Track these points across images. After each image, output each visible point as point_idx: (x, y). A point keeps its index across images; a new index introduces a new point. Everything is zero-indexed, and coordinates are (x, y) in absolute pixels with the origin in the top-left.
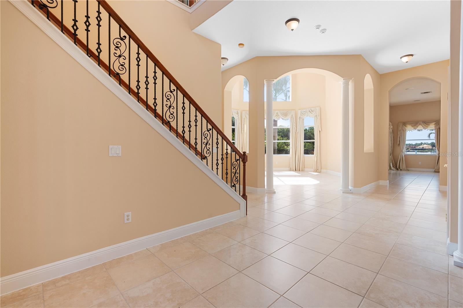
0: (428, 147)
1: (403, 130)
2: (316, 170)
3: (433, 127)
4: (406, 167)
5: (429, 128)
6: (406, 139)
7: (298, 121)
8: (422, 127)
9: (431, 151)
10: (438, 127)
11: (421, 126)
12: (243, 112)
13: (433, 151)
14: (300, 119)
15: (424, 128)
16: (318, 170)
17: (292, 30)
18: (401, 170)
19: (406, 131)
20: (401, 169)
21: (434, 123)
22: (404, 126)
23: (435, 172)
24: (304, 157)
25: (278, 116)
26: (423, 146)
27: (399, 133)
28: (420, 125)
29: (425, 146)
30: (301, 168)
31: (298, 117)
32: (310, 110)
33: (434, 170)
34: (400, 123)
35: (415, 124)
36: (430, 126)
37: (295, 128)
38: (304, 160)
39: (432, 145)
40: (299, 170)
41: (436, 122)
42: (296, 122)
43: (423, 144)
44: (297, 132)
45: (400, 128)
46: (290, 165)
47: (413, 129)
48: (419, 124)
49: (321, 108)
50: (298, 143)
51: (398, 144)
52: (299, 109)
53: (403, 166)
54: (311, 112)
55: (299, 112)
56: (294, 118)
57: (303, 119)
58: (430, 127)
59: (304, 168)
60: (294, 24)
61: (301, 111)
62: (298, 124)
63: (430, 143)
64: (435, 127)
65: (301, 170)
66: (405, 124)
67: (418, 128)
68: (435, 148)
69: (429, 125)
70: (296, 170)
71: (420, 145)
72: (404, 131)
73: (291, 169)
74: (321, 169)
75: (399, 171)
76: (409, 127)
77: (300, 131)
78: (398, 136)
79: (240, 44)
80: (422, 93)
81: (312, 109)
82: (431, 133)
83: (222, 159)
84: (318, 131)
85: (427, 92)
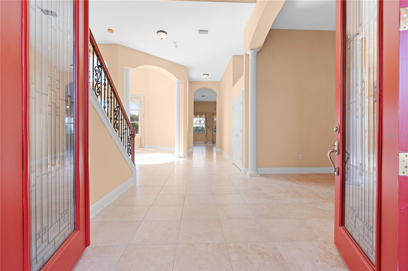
2: (141, 146)
5: (202, 117)
8: (199, 116)
16: (142, 146)
17: (162, 39)
21: (204, 115)
23: (205, 143)
33: (204, 142)
48: (198, 114)
49: (144, 96)
54: (137, 98)
60: (163, 35)
64: (205, 117)
67: (197, 117)
74: (145, 145)
79: (109, 30)
80: (202, 96)
81: (137, 96)
82: (197, 121)
83: (124, 134)
84: (142, 114)
85: (204, 96)
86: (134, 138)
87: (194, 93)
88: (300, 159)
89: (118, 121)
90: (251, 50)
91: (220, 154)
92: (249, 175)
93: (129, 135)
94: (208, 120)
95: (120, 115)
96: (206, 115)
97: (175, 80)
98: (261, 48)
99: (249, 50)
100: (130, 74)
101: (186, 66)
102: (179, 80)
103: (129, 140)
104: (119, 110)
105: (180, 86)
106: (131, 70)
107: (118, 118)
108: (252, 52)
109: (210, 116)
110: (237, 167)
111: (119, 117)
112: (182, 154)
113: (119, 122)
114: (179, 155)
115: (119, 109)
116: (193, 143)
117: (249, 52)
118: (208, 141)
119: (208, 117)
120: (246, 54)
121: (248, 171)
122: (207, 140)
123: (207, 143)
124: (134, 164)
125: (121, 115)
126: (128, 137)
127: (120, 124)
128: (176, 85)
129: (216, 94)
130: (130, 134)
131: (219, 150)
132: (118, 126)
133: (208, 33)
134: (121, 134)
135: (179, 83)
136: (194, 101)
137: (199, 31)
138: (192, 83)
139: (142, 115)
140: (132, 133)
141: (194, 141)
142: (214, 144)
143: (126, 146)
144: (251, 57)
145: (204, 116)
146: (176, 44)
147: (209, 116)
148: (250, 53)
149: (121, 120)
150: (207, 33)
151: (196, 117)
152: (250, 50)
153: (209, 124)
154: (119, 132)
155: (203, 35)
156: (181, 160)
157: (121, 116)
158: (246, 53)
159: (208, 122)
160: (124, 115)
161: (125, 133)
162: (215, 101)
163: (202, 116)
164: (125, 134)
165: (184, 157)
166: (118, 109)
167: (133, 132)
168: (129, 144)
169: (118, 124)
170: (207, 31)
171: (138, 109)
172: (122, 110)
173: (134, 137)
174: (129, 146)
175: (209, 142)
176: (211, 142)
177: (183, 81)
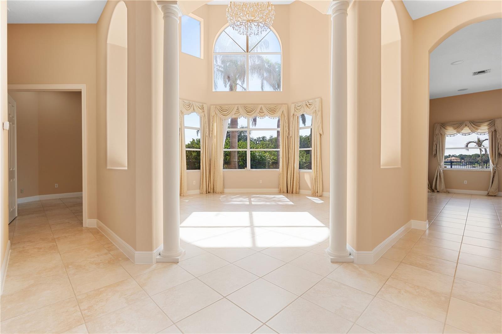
0: (456, 160)
1: (441, 134)
3: (486, 129)
4: (446, 188)
5: (479, 131)
6: (446, 147)
7: (291, 120)
8: (470, 129)
9: (459, 164)
10: (493, 129)
11: (468, 129)
12: (213, 106)
13: (461, 164)
14: (294, 117)
15: (472, 131)
16: (317, 192)
18: (438, 192)
19: (446, 135)
20: (438, 190)
21: (486, 124)
22: (443, 129)
23: (489, 195)
24: (299, 172)
25: (262, 113)
26: (451, 159)
27: (435, 139)
28: (466, 126)
29: (453, 158)
30: (294, 190)
31: (292, 114)
32: (307, 104)
34: (437, 124)
35: (459, 125)
36: (481, 128)
37: (287, 130)
38: (299, 177)
39: (460, 157)
40: (292, 193)
41: (490, 121)
42: (288, 121)
43: (450, 157)
44: (290, 136)
45: (437, 132)
46: (279, 184)
47: (456, 132)
48: (464, 125)
49: (322, 99)
50: (291, 152)
51: (434, 154)
52: (293, 103)
53: (441, 186)
54: (309, 105)
55: (293, 106)
56: (286, 115)
57: (298, 117)
58: (481, 130)
59: (299, 189)
61: (295, 105)
62: (291, 124)
63: (458, 155)
64: (488, 129)
65: (294, 192)
66: (444, 125)
67: (463, 131)
68: (463, 160)
69: (479, 126)
70: (287, 192)
71: (448, 158)
72: (443, 136)
73: (281, 190)
74: (323, 191)
75: (435, 194)
76: (450, 130)
77: (294, 136)
78: (434, 144)
80: (475, 74)
81: (310, 101)
82: (470, 142)
84: (318, 134)
85: (483, 72)
87: (429, 51)
94: (499, 136)
96: (492, 122)
118: (498, 191)
123: (495, 196)
145: (484, 128)
163: (477, 129)
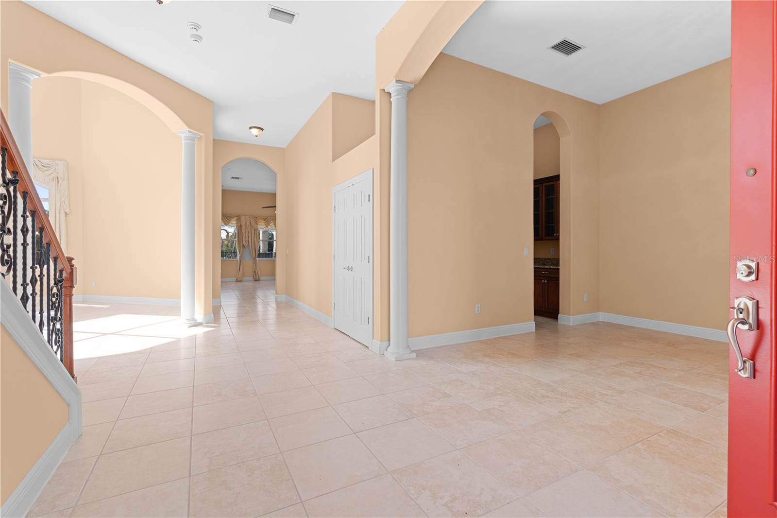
5: (230, 224)
21: (235, 219)
23: (237, 281)
32: (38, 163)
33: (235, 279)
41: (238, 217)
49: (68, 164)
54: (42, 167)
64: (237, 223)
69: (230, 220)
80: (233, 178)
81: (43, 161)
83: (33, 281)
84: (62, 212)
86: (71, 292)
87: (223, 169)
88: (477, 312)
89: (12, 236)
90: (397, 81)
91: (287, 305)
92: (396, 358)
93: (52, 283)
94: (243, 231)
95: (20, 212)
96: (239, 219)
97: (179, 129)
98: (417, 83)
99: (395, 81)
100: (31, 88)
101: (212, 100)
102: (190, 130)
103: (54, 299)
104: (12, 194)
105: (195, 145)
106: (36, 77)
107: (10, 225)
108: (401, 87)
109: (248, 223)
110: (352, 338)
111: (15, 221)
112: (200, 317)
113: (15, 239)
114: (193, 319)
115: (15, 191)
116: (221, 282)
117: (392, 87)
118: (243, 277)
119: (243, 224)
120: (384, 90)
121: (389, 347)
122: (243, 274)
123: (241, 281)
124: (73, 376)
125: (24, 212)
126: (49, 289)
127: (20, 249)
128: (183, 142)
129: (276, 174)
130: (55, 278)
131: (283, 298)
132: (12, 255)
133: (294, 21)
134: (24, 285)
135: (192, 139)
136: (224, 189)
137: (272, 9)
138: (219, 145)
139: (63, 215)
140: (64, 275)
141: (222, 277)
142: (258, 282)
143: (41, 324)
144: (397, 97)
145: (234, 222)
146: (198, 33)
147: (246, 224)
148: (393, 89)
149: (25, 231)
150: (291, 22)
151: (226, 225)
152: (396, 83)
153: (247, 239)
154: (15, 276)
155: (279, 24)
156: (201, 331)
157: (24, 217)
158: (383, 88)
159: (244, 235)
160: (33, 213)
161: (38, 278)
162: (273, 192)
163: (229, 223)
164: (38, 283)
165: (208, 323)
166: (8, 191)
167: (70, 270)
168: (52, 313)
169: (9, 247)
170: (294, 15)
171: (48, 197)
172: (25, 195)
173: (72, 287)
174: (54, 319)
175: (245, 279)
176: (251, 278)
177: (202, 134)
